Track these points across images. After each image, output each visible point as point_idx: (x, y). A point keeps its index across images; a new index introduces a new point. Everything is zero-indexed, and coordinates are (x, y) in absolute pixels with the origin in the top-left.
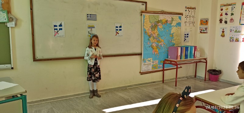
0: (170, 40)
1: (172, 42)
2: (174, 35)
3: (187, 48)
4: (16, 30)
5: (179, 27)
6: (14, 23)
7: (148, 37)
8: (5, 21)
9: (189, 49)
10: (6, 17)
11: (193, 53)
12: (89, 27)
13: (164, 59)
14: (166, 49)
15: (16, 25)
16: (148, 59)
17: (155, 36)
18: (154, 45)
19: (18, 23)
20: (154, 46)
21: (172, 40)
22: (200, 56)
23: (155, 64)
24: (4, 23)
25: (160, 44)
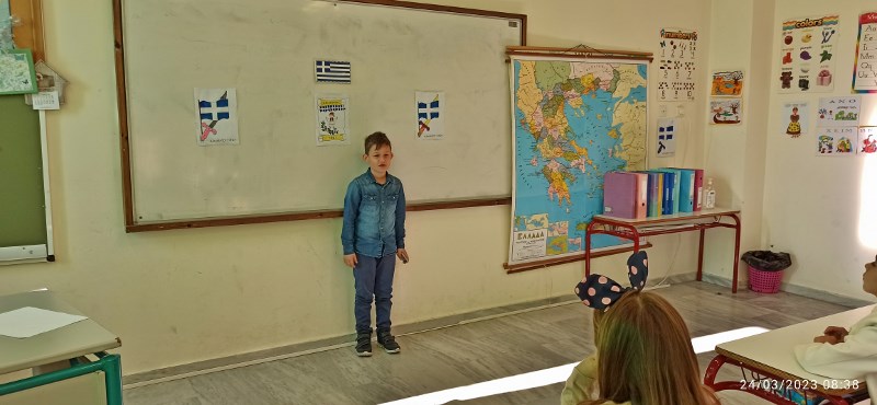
0: (610, 150)
1: (617, 155)
2: (622, 130)
3: (668, 178)
4: (66, 121)
5: (640, 104)
6: (55, 95)
7: (534, 140)
8: (23, 88)
9: (677, 181)
10: (27, 73)
11: (691, 193)
12: (323, 108)
13: (590, 216)
14: (596, 182)
15: (63, 101)
16: (534, 217)
17: (555, 135)
18: (554, 167)
19: (71, 96)
20: (555, 169)
21: (616, 147)
22: (716, 205)
23: (556, 233)
24: (21, 95)
25: (573, 164)
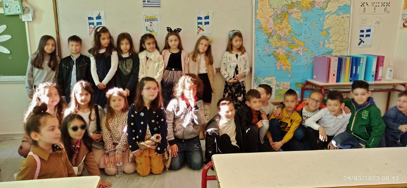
0: (322, 43)
1: (327, 46)
2: (331, 31)
4: (36, 26)
5: (345, 15)
6: (30, 15)
7: (266, 36)
8: (18, 12)
9: (363, 63)
10: (19, 6)
11: (374, 69)
12: (147, 20)
13: (305, 80)
14: (310, 61)
15: (34, 18)
16: (266, 79)
17: (282, 35)
18: (281, 52)
19: (37, 15)
21: (326, 41)
23: (281, 88)
24: (18, 15)
25: (294, 50)
